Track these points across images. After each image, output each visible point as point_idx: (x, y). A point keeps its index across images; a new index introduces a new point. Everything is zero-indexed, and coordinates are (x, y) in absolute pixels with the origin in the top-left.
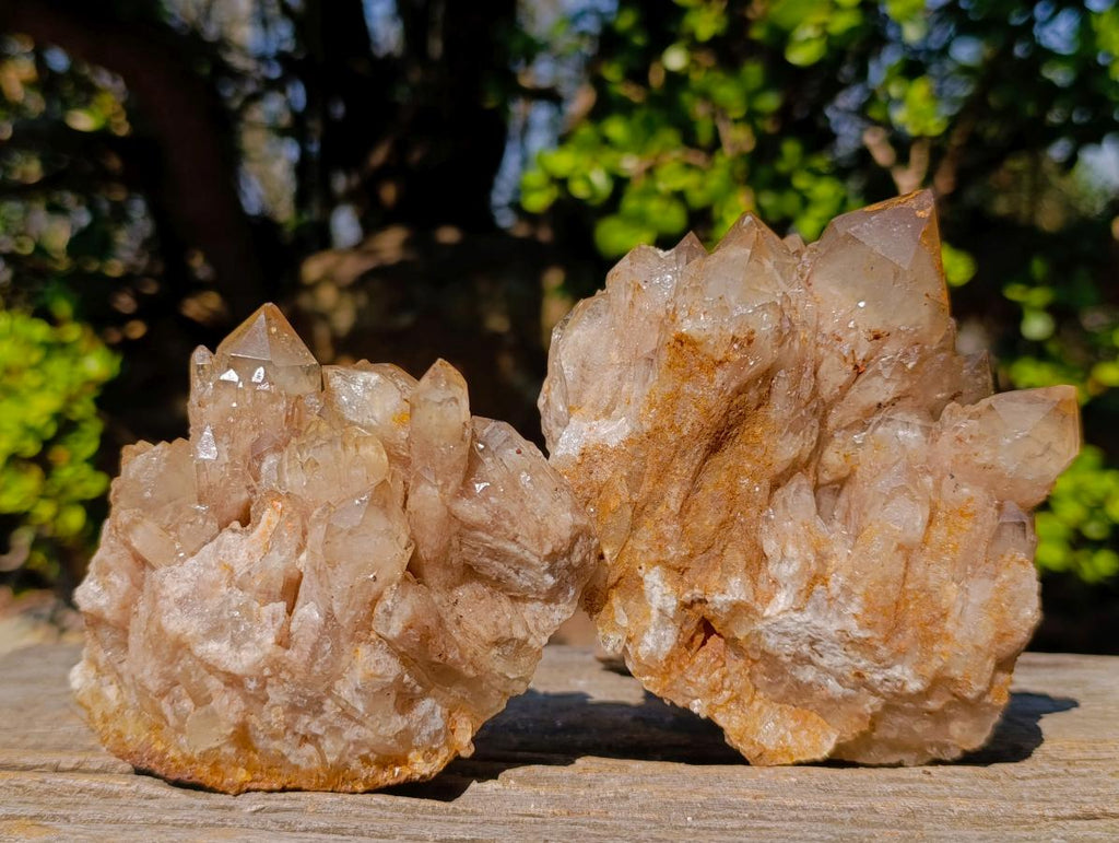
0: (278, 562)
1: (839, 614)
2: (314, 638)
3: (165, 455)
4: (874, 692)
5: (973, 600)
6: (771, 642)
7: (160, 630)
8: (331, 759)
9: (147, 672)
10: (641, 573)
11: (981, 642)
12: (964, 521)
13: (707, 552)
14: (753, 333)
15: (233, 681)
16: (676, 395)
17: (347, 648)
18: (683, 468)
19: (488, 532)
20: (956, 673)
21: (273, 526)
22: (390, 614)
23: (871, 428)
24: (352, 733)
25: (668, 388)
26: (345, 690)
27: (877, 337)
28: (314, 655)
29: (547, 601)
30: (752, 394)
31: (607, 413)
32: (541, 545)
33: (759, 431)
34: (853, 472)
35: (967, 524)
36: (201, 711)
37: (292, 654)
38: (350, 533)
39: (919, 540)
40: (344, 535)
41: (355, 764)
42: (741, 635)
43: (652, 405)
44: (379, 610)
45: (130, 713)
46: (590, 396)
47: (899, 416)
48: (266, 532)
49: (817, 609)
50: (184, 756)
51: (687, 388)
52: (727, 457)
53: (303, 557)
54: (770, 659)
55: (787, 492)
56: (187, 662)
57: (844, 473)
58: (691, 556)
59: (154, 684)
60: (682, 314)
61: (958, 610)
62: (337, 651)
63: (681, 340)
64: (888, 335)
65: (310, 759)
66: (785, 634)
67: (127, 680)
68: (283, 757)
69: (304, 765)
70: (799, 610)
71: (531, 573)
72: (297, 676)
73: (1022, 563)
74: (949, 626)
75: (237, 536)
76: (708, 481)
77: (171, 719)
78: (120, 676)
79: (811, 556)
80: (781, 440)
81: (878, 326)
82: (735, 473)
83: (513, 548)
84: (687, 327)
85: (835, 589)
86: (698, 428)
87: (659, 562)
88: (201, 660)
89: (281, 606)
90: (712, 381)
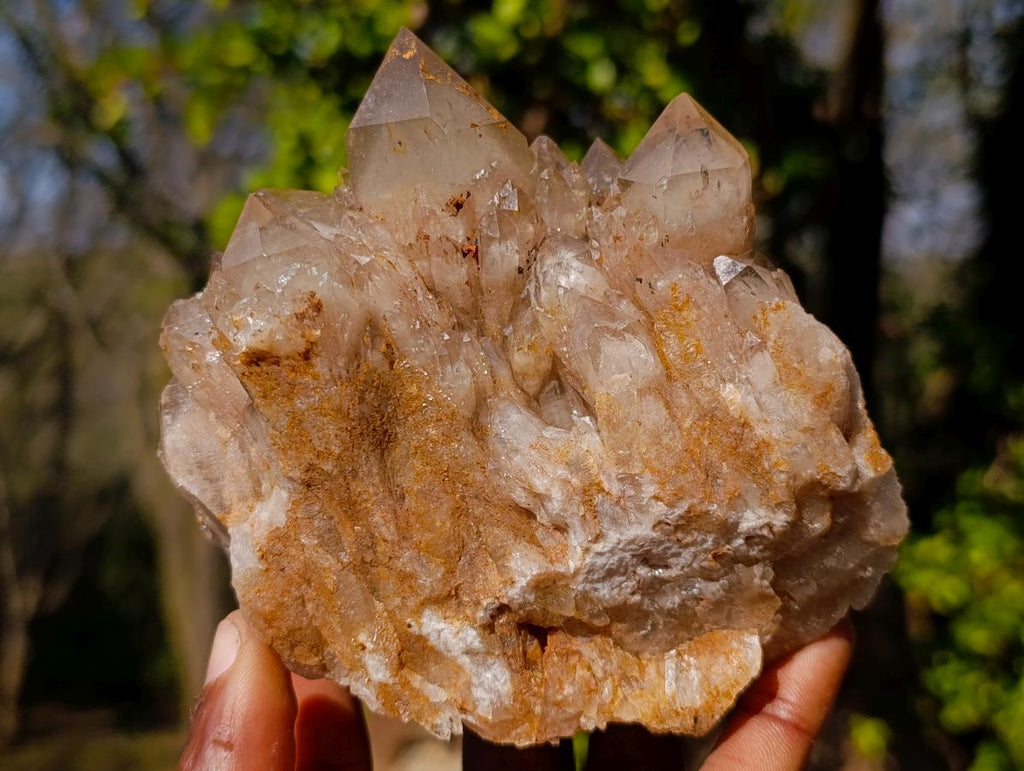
1: (640, 509)
4: (750, 562)
5: (761, 387)
6: (605, 592)
10: (415, 629)
11: (806, 421)
12: (685, 314)
13: (457, 554)
14: (313, 295)
16: (297, 420)
18: (368, 488)
20: (809, 472)
23: (533, 300)
25: (284, 421)
27: (459, 206)
30: (375, 357)
31: (258, 495)
33: (414, 390)
34: (553, 357)
35: (691, 315)
39: (659, 370)
42: (570, 612)
43: (284, 450)
46: (230, 492)
47: (550, 261)
49: (614, 521)
51: (300, 404)
52: (408, 438)
54: (619, 612)
55: (498, 426)
57: (546, 365)
58: (451, 572)
60: (231, 335)
61: (754, 407)
63: (252, 361)
64: (469, 195)
66: (610, 574)
70: (598, 538)
73: (778, 307)
74: (760, 431)
76: (406, 480)
79: (562, 472)
80: (442, 379)
81: (451, 194)
84: (244, 342)
85: (615, 488)
86: (346, 436)
87: (424, 604)
90: (315, 377)
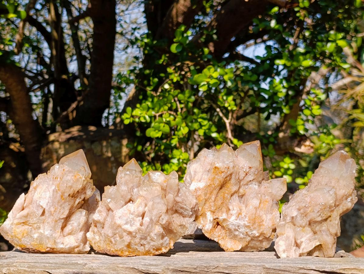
0: (141, 210)
1: (244, 221)
2: (148, 224)
4: (249, 236)
5: (268, 218)
6: (230, 226)
7: (115, 223)
8: (147, 249)
9: (109, 232)
10: (206, 213)
11: (269, 226)
13: (219, 208)
14: (229, 167)
15: (130, 233)
16: (214, 178)
17: (154, 226)
18: (215, 192)
19: (181, 203)
20: (265, 232)
21: (140, 202)
22: (163, 219)
23: (249, 185)
24: (152, 243)
25: (213, 177)
26: (152, 235)
27: (250, 168)
28: (147, 228)
29: (190, 217)
30: (228, 178)
31: (200, 181)
32: (190, 206)
33: (229, 185)
34: (245, 194)
35: (267, 203)
36: (121, 240)
37: (143, 227)
38: (158, 203)
39: (258, 206)
41: (152, 250)
42: (224, 225)
43: (209, 180)
44: (161, 218)
45: (102, 242)
46: (196, 178)
47: (254, 183)
48: (138, 203)
49: (240, 220)
50: (115, 250)
51: (216, 177)
52: (223, 190)
53: (146, 208)
54: (230, 230)
55: (234, 197)
56: (120, 230)
57: (243, 194)
58: (216, 209)
59: (110, 235)
60: (216, 163)
61: (265, 220)
62: (152, 227)
63: (216, 168)
64: (252, 167)
65: (142, 249)
66: (233, 225)
67: (103, 234)
68: (137, 249)
69: (141, 250)
70: (236, 220)
71: (188, 212)
72: (144, 232)
73: (277, 211)
74: (264, 223)
75: (131, 204)
76: (219, 195)
77: (114, 242)
78: (101, 234)
79: (239, 209)
80: (233, 187)
81: (250, 166)
82: (224, 193)
83: (185, 207)
84: (217, 165)
85: (243, 216)
86: (218, 184)
87: (210, 210)
88: (123, 229)
89: (141, 218)
90: (221, 175)
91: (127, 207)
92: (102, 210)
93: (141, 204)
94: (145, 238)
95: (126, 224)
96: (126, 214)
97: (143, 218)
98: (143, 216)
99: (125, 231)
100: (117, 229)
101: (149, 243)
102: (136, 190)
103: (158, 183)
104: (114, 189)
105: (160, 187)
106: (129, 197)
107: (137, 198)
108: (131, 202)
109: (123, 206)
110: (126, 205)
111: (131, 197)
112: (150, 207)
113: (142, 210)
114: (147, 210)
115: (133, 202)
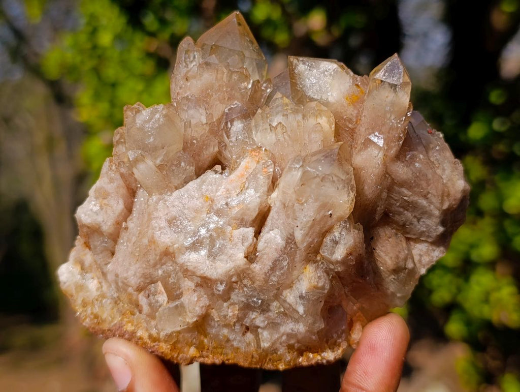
0: (252, 198)
2: (275, 255)
3: (164, 112)
7: (152, 241)
8: (265, 345)
9: (131, 273)
15: (205, 283)
17: (298, 265)
19: (410, 188)
21: (251, 171)
22: (336, 243)
24: (288, 327)
26: (290, 297)
28: (273, 269)
29: (433, 243)
32: (442, 203)
36: (172, 305)
37: (256, 267)
38: (323, 179)
40: (318, 180)
41: (282, 350)
44: (328, 240)
45: (107, 302)
48: (243, 175)
50: (150, 336)
53: (274, 195)
56: (169, 267)
59: (134, 281)
62: (292, 267)
65: (249, 344)
67: (110, 277)
68: (228, 340)
69: (243, 348)
71: (428, 222)
72: (257, 283)
75: (218, 176)
77: (146, 309)
78: (104, 274)
83: (424, 202)
88: (182, 266)
89: (251, 231)
91: (200, 186)
92: (110, 188)
93: (254, 176)
94: (264, 308)
95: (195, 246)
96: (197, 211)
97: (257, 234)
98: (260, 222)
99: (187, 272)
100: (159, 263)
101: (273, 325)
102: (238, 126)
103: (326, 104)
104: (157, 116)
105: (332, 119)
106: (213, 150)
107: (241, 156)
108: (218, 168)
109: (186, 182)
110: (199, 180)
111: (220, 152)
112: (291, 191)
113: (258, 200)
114: (278, 204)
115: (223, 169)
